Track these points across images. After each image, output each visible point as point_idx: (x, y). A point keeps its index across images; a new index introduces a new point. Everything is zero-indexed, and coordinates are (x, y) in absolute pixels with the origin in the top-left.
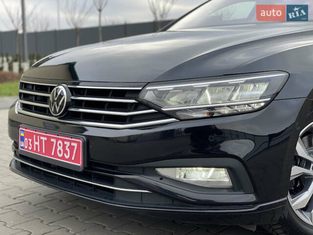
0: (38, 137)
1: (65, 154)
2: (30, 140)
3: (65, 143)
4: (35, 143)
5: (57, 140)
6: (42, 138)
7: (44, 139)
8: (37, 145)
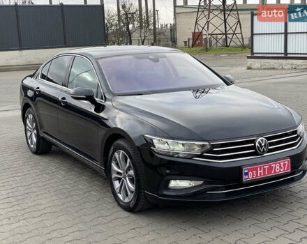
0: (262, 168)
1: (281, 169)
2: (255, 172)
3: (281, 164)
4: (259, 172)
5: (276, 164)
7: (266, 167)
8: (261, 173)
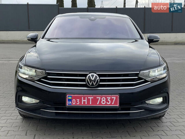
0: (86, 98)
1: (107, 103)
2: (78, 100)
3: (107, 98)
4: (83, 101)
5: (101, 97)
6: (89, 98)
7: (91, 98)
